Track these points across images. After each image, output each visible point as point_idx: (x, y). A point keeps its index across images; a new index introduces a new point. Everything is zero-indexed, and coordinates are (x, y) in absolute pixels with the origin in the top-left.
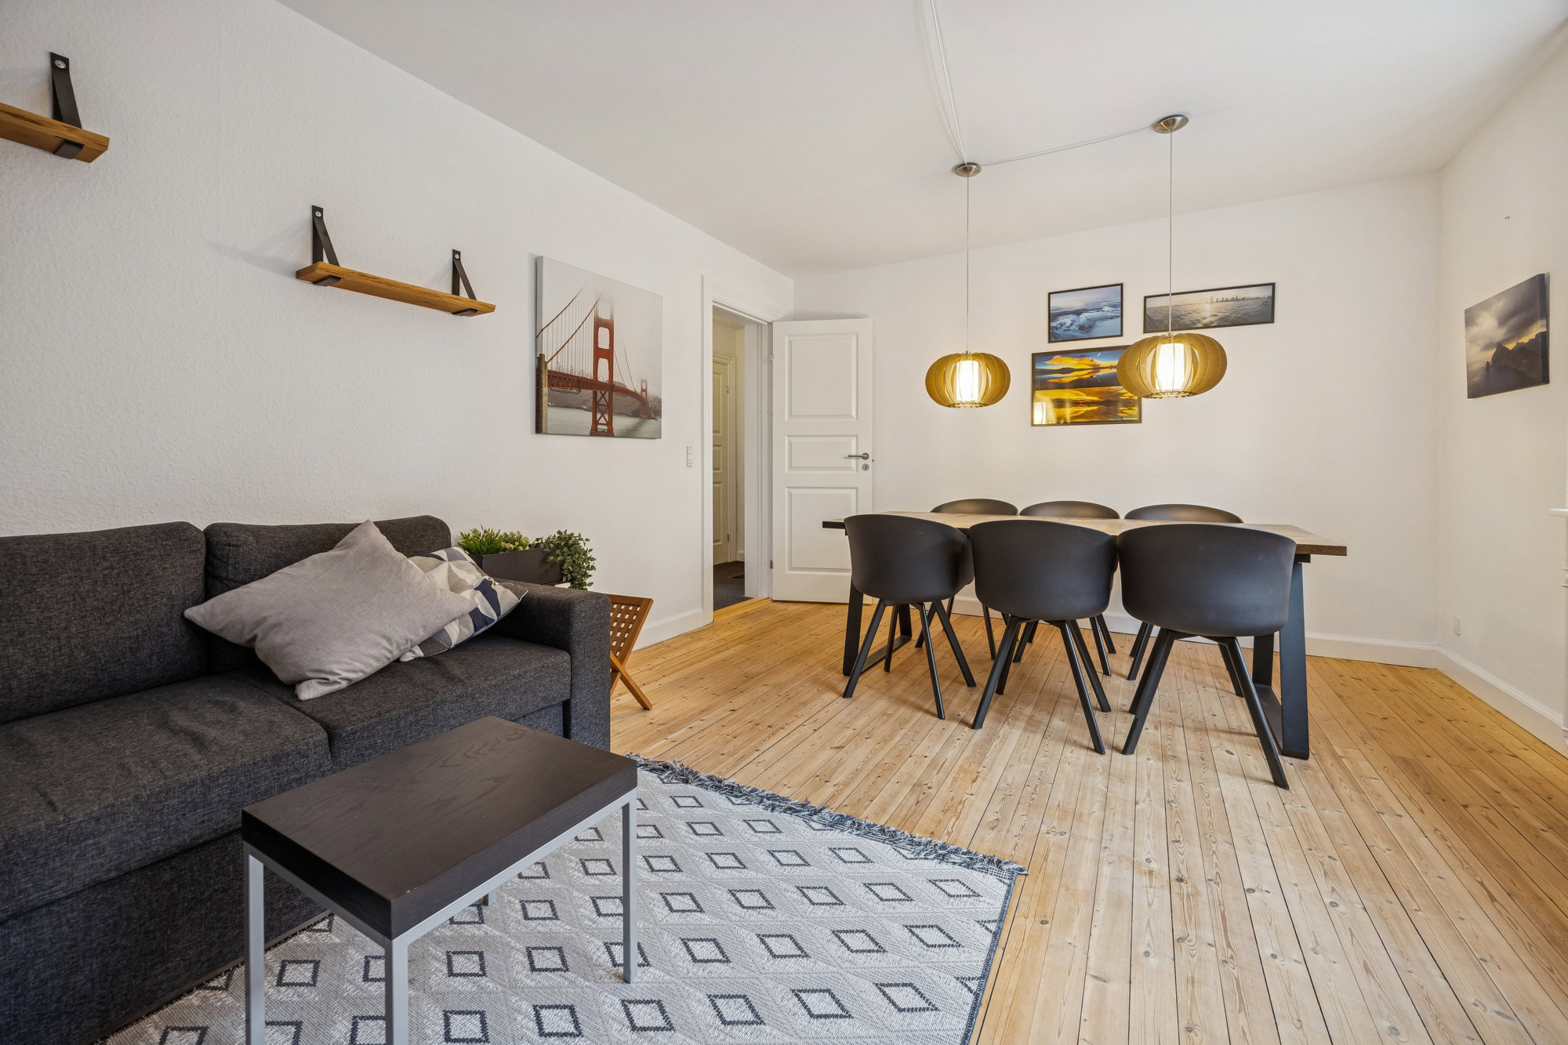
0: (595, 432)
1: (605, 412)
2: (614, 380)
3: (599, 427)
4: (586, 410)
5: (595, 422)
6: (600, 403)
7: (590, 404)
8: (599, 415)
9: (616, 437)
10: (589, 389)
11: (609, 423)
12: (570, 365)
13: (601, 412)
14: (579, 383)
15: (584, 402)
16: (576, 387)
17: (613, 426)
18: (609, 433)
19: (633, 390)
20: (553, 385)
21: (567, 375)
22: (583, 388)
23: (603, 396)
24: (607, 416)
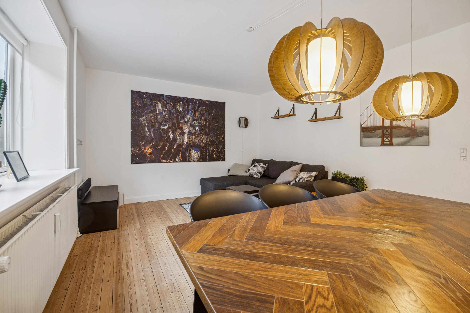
0: (383, 144)
1: (388, 137)
2: (393, 124)
3: (385, 143)
4: (378, 137)
5: (383, 141)
6: (386, 134)
7: (381, 135)
8: (385, 139)
9: (394, 146)
10: (380, 130)
11: (391, 141)
12: (371, 123)
13: (386, 137)
14: (375, 129)
15: (378, 135)
16: (374, 130)
17: (393, 142)
18: (391, 144)
19: (405, 126)
20: (364, 131)
21: (370, 127)
22: (377, 130)
23: (387, 131)
24: (389, 139)
